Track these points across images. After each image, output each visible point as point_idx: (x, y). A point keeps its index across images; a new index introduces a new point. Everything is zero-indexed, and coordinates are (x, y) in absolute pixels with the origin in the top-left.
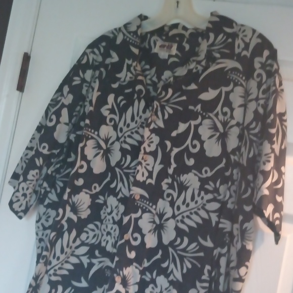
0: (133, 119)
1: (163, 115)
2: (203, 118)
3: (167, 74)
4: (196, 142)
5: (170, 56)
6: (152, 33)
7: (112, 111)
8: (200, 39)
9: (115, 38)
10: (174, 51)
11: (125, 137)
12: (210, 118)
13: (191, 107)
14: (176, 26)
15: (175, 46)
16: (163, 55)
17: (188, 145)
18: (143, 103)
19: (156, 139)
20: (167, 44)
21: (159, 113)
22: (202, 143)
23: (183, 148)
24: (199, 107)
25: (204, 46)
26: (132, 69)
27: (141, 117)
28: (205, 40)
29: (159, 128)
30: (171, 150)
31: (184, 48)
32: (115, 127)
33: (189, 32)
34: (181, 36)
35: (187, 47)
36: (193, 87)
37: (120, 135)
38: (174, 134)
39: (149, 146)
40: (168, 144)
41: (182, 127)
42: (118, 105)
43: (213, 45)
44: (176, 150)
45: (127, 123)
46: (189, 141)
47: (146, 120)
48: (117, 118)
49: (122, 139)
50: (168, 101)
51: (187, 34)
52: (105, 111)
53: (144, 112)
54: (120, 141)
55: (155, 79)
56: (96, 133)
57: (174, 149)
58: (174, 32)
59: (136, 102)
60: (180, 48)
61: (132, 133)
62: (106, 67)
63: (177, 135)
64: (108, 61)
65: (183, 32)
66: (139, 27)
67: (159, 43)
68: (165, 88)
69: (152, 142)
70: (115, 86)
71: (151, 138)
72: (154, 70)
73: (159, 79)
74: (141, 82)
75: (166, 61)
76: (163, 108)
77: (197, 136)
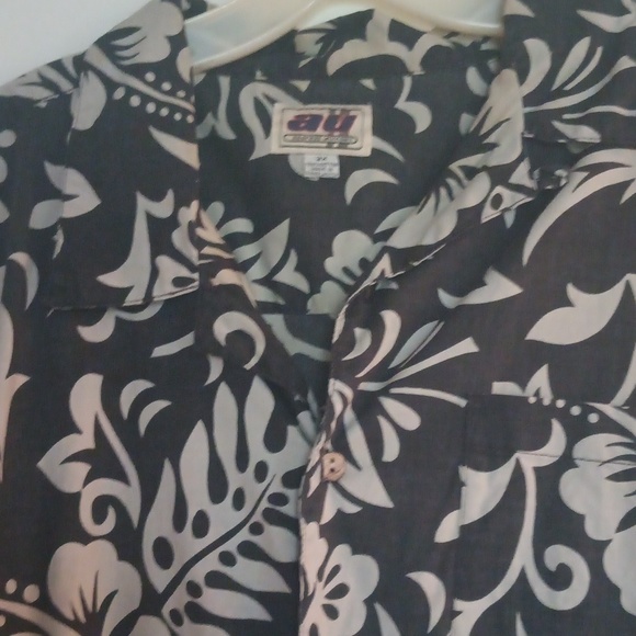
0: (217, 485)
1: (375, 443)
2: (577, 430)
3: (349, 248)
4: (559, 554)
5: (349, 165)
6: (241, 70)
7: (100, 462)
8: (473, 78)
9: (62, 104)
10: (364, 139)
11: (194, 590)
12: (607, 425)
13: (501, 388)
14: (353, 26)
15: (364, 118)
16: (315, 160)
17: (523, 577)
18: (261, 400)
19: (360, 573)
20: (323, 110)
21: (357, 439)
22: (593, 551)
23: (499, 592)
24: (540, 380)
25: (507, 101)
26: (179, 238)
27: (261, 471)
28: (510, 75)
29: (369, 510)
30: (450, 614)
31: (408, 121)
32: (127, 542)
33: (424, 45)
34: (387, 68)
35: (422, 116)
36: (499, 288)
37: (160, 578)
38: (447, 531)
39: (331, 612)
40: (430, 584)
41: (481, 491)
42: (126, 428)
43: (545, 92)
44: (471, 611)
45: (192, 514)
46: (523, 557)
47: (295, 478)
48: (130, 496)
49: (179, 599)
50: (384, 372)
51: (413, 58)
52: (63, 468)
53: (275, 440)
54: (166, 610)
55: (289, 276)
56: (31, 593)
57: (459, 605)
58: (352, 51)
59: (224, 399)
60: (390, 124)
61: (227, 559)
62: (39, 244)
63: (465, 529)
64: (42, 216)
65: (396, 49)
66: (178, 42)
67: (284, 109)
68: (366, 310)
69: (341, 591)
70: (97, 332)
71: (336, 569)
72: (281, 232)
73: (314, 273)
74: (234, 298)
75: (335, 186)
76: (367, 409)
77: (560, 524)
